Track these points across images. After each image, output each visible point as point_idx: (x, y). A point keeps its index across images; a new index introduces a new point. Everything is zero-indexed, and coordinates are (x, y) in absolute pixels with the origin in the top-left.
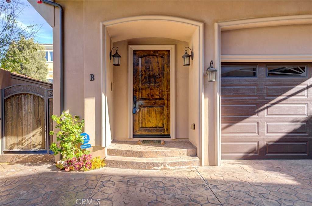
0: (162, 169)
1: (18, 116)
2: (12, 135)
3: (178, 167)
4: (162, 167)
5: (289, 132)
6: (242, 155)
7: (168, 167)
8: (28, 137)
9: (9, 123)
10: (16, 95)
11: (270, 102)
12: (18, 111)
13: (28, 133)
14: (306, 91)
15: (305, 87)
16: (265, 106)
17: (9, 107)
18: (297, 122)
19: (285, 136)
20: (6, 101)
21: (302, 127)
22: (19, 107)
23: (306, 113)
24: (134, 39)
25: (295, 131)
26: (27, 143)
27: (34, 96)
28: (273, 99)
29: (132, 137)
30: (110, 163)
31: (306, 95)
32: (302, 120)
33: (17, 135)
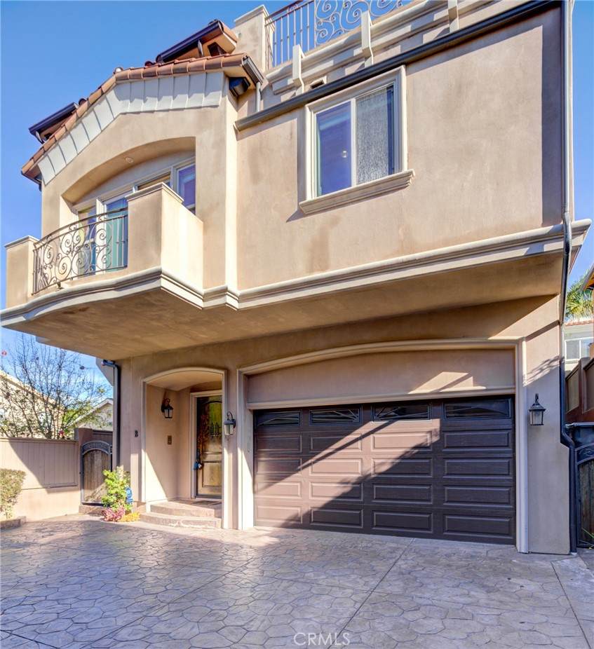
0: (177, 526)
1: (92, 471)
2: (88, 489)
3: (192, 526)
4: (177, 524)
5: (338, 495)
6: (281, 522)
7: (182, 524)
8: (98, 490)
9: (86, 476)
10: (90, 451)
11: (314, 456)
12: (91, 466)
13: (98, 486)
14: (359, 442)
15: (358, 436)
16: (310, 461)
17: (86, 462)
18: (348, 483)
19: (332, 501)
20: (84, 456)
21: (353, 489)
22: (92, 462)
23: (360, 471)
24: (199, 384)
25: (344, 496)
26: (98, 495)
27: (102, 452)
28: (317, 454)
29: (193, 497)
30: (150, 519)
31: (359, 447)
32: (354, 481)
33: (91, 489)
